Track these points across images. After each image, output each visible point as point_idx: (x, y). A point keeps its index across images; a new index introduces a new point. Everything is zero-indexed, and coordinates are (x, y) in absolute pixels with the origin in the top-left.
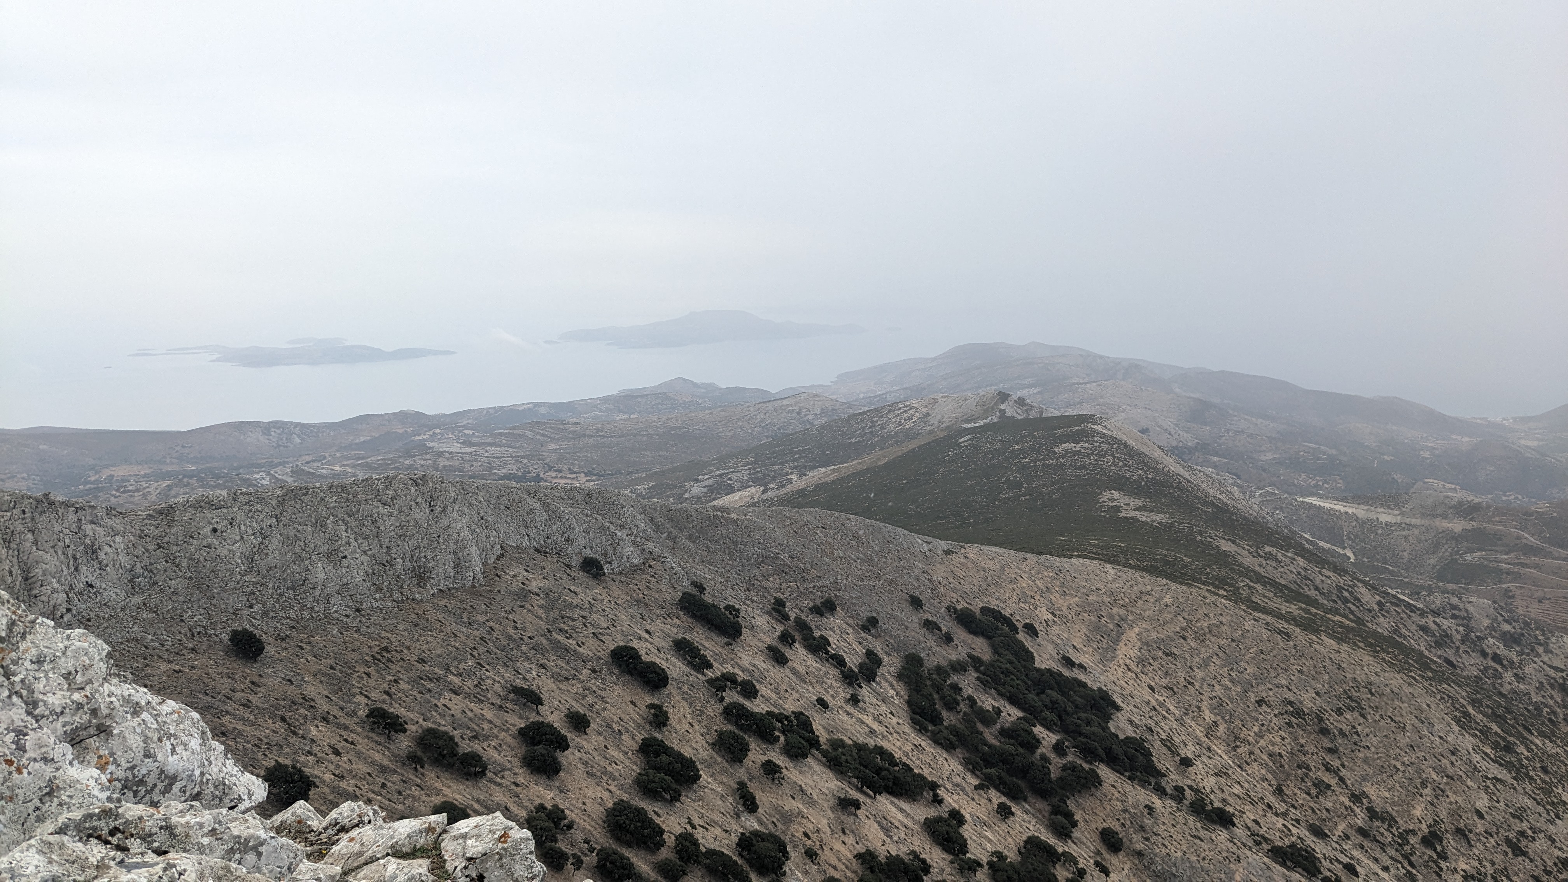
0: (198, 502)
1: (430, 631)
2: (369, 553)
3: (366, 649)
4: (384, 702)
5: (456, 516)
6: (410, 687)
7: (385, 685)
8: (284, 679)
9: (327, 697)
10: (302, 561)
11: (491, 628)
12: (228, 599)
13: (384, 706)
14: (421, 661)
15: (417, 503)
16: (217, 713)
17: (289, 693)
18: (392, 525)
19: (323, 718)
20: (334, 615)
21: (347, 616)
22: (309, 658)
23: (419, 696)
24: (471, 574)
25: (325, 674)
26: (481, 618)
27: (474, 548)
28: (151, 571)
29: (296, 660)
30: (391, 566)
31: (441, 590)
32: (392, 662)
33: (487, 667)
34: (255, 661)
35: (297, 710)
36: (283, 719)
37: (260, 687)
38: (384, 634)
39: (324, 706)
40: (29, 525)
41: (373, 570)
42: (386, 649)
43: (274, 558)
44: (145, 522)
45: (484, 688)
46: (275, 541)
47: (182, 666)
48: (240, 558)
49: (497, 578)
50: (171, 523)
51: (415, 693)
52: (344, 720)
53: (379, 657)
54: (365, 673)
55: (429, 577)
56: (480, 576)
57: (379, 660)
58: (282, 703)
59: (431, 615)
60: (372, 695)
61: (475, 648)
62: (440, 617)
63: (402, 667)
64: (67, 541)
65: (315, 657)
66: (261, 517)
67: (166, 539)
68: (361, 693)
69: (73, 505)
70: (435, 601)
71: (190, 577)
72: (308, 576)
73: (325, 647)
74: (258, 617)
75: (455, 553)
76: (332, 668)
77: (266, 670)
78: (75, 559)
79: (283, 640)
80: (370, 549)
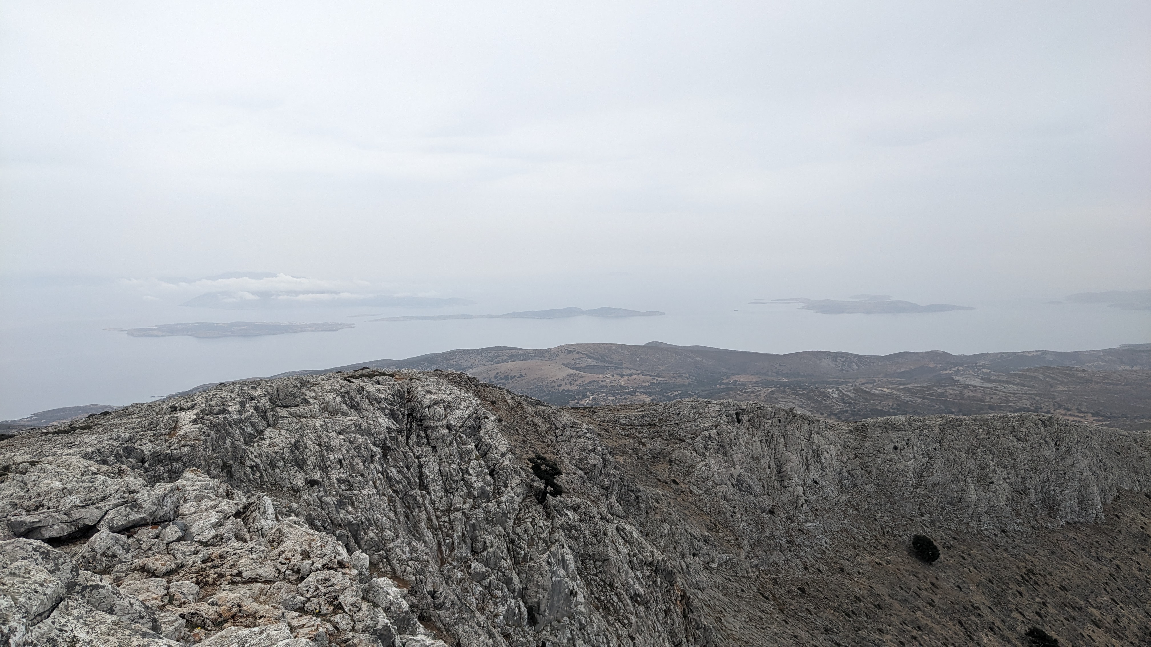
0: (885, 424)
1: (1066, 560)
2: (1008, 481)
3: (1015, 568)
4: (1037, 622)
5: (1080, 457)
6: (1058, 613)
7: (1036, 606)
8: (954, 584)
9: (990, 608)
10: (959, 481)
11: (1117, 566)
12: (906, 507)
13: (1037, 626)
14: (1063, 588)
15: (1046, 441)
16: (912, 607)
17: (960, 599)
18: (1025, 458)
19: (990, 628)
20: (986, 533)
21: (996, 535)
22: (971, 569)
23: (1065, 622)
24: (1094, 512)
25: (985, 586)
26: (1108, 555)
27: (1096, 488)
28: (853, 476)
29: (961, 569)
30: (1026, 494)
31: (1068, 523)
32: (1038, 585)
33: (1120, 604)
34: (931, 564)
35: (969, 616)
36: (960, 623)
37: (938, 588)
38: (1028, 557)
39: (989, 617)
40: (783, 431)
41: (1013, 497)
42: (1031, 571)
43: (937, 477)
44: (847, 435)
45: (1122, 625)
46: (938, 462)
47: (880, 558)
48: (913, 472)
49: (1117, 519)
50: (864, 439)
51: (1062, 619)
52: (1007, 633)
53: (1027, 578)
54: (1017, 591)
55: (1058, 510)
56: (1102, 515)
57: (1027, 581)
58: (956, 606)
59: (1063, 544)
60: (1026, 613)
61: (1106, 583)
62: (1072, 548)
63: (1048, 591)
64: (803, 445)
65: (975, 568)
66: (928, 441)
67: (861, 451)
68: (1017, 610)
69: (807, 419)
70: (1065, 532)
71: (878, 484)
72: (964, 495)
73: (982, 560)
74: (928, 525)
75: (1079, 491)
76: (990, 581)
77: (940, 574)
78: (807, 460)
79: (949, 548)
80: (1009, 478)
